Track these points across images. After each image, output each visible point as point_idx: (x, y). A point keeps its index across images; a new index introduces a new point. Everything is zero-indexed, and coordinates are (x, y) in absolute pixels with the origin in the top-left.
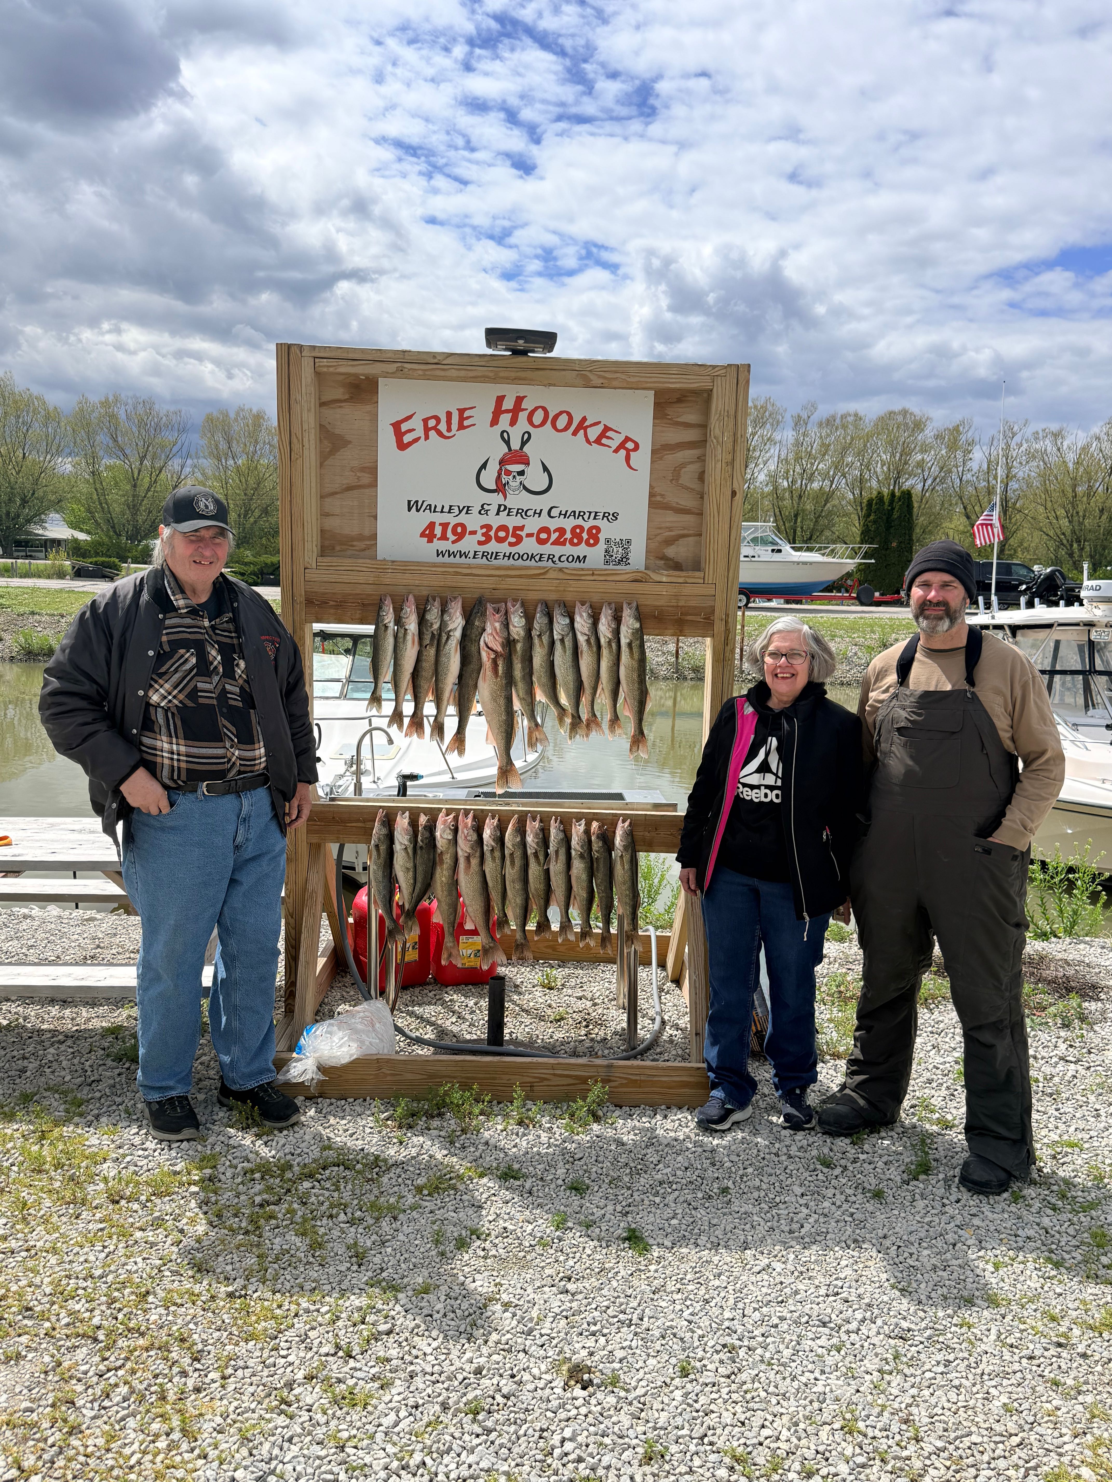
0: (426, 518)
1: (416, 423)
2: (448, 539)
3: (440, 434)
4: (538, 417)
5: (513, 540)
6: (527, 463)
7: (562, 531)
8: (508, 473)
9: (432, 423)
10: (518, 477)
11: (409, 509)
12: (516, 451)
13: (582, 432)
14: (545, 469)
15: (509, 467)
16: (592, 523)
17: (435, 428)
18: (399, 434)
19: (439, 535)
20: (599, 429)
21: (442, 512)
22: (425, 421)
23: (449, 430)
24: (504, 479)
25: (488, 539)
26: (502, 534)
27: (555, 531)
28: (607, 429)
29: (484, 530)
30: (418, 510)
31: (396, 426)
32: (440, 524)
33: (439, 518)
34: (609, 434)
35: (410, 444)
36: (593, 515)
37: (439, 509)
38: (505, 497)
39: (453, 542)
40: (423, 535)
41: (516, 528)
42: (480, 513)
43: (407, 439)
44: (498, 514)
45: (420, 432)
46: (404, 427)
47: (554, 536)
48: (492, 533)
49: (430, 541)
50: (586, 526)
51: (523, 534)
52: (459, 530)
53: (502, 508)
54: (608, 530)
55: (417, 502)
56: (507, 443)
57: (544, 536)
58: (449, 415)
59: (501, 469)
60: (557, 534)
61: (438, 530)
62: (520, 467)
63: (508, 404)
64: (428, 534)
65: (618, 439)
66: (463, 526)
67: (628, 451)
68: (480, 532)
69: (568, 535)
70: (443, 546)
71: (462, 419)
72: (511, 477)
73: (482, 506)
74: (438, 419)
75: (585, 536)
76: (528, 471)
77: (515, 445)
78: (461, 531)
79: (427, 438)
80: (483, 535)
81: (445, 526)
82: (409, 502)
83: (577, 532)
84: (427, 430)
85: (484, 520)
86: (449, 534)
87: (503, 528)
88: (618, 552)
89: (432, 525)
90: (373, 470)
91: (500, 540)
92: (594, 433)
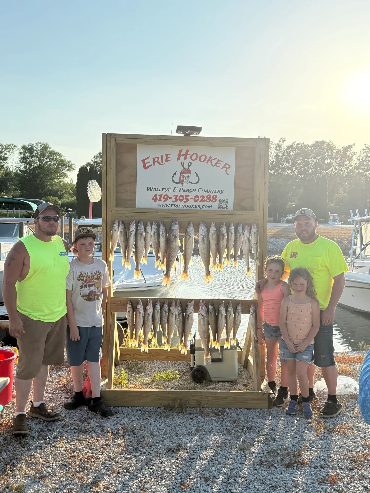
0: (154, 193)
1: (151, 160)
2: (162, 200)
3: (159, 163)
4: (194, 157)
5: (185, 200)
6: (190, 173)
7: (203, 197)
8: (183, 176)
9: (156, 160)
10: (187, 178)
11: (148, 190)
12: (186, 169)
13: (210, 162)
14: (197, 175)
15: (184, 175)
16: (214, 194)
17: (157, 161)
18: (144, 164)
19: (158, 199)
20: (216, 160)
21: (160, 191)
22: (154, 159)
23: (162, 162)
24: (182, 179)
25: (176, 200)
26: (181, 198)
27: (200, 197)
28: (219, 161)
29: (175, 197)
30: (151, 190)
31: (144, 161)
32: (159, 195)
33: (158, 193)
34: (220, 162)
35: (148, 167)
36: (214, 191)
37: (158, 190)
38: (182, 185)
39: (164, 201)
40: (153, 199)
41: (186, 196)
42: (173, 191)
43: (147, 165)
44: (180, 191)
45: (152, 163)
46: (146, 161)
47: (200, 199)
48: (178, 198)
49: (155, 201)
50: (212, 195)
51: (189, 198)
52: (166, 197)
53: (181, 189)
54: (220, 196)
55: (151, 187)
56: (183, 166)
57: (196, 199)
58: (162, 157)
59: (181, 175)
60: (201, 198)
61: (158, 197)
62: (188, 175)
63: (184, 152)
64: (155, 199)
65: (223, 164)
66: (167, 196)
67: (227, 168)
68: (173, 198)
69: (205, 198)
70: (160, 203)
71: (167, 158)
72: (184, 178)
73: (174, 188)
74: (158, 158)
75: (211, 198)
76: (191, 176)
77: (186, 167)
78: (166, 198)
79: (154, 165)
80: (174, 199)
81: (161, 196)
82: (148, 187)
83: (208, 197)
84: (154, 162)
85: (175, 193)
86: (162, 199)
87: (182, 196)
88: (223, 204)
89: (156, 196)
90: (135, 176)
91: (181, 200)
92: (214, 162)
